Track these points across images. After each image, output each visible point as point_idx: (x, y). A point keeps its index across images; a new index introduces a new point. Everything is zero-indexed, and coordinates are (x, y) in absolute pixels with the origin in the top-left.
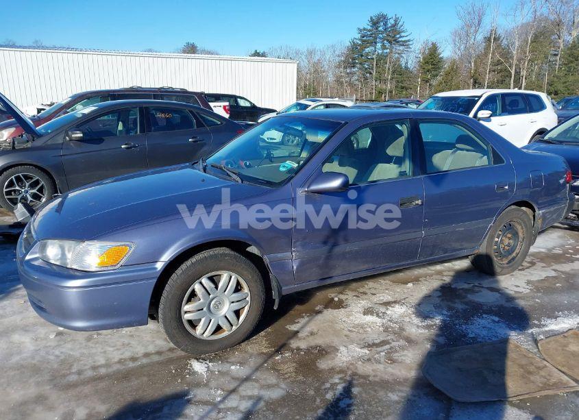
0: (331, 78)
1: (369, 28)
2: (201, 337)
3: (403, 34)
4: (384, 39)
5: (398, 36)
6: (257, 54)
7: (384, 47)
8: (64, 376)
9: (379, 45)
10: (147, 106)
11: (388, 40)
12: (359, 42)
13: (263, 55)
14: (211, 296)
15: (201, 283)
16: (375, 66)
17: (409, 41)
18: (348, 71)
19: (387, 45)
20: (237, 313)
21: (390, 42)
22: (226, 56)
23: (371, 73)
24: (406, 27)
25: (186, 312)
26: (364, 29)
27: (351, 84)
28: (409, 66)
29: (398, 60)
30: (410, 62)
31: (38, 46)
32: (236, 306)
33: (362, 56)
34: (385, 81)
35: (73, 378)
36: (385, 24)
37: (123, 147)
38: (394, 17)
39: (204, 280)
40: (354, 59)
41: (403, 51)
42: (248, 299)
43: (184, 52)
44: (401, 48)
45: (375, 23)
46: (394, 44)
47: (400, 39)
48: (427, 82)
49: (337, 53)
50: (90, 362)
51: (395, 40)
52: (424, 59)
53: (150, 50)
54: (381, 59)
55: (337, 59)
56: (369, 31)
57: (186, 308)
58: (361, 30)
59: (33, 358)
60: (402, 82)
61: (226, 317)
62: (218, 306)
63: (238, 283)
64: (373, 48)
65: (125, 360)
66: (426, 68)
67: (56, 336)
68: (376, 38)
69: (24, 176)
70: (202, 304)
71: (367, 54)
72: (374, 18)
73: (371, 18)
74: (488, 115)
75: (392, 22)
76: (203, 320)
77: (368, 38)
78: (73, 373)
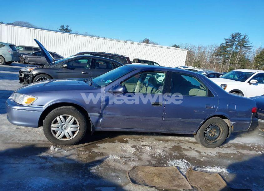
0: (208, 60)
1: (231, 39)
2: (57, 138)
3: (247, 43)
4: (237, 44)
5: (245, 44)
6: (175, 46)
7: (237, 48)
8: (8, 140)
9: (234, 47)
10: (96, 58)
11: (239, 45)
12: (225, 45)
13: (178, 47)
14: (63, 123)
15: (60, 117)
16: (231, 56)
17: (250, 46)
18: (217, 57)
19: (239, 47)
20: (73, 133)
21: (240, 46)
22: (161, 46)
23: (228, 60)
24: (249, 40)
25: (53, 127)
26: (228, 39)
27: (217, 64)
28: (249, 59)
29: (244, 55)
30: (250, 57)
31: (86, 35)
32: (73, 130)
33: (225, 51)
34: (235, 64)
35: (10, 141)
36: (239, 38)
37: (82, 73)
38: (244, 35)
39: (61, 117)
40: (221, 52)
41: (247, 51)
42: (79, 128)
43: (144, 42)
44: (246, 49)
45: (234, 37)
46: (242, 47)
47: (246, 45)
48: (257, 67)
49: (213, 49)
50: (19, 138)
51: (243, 46)
52: (257, 56)
53: (130, 40)
54: (235, 53)
55: (213, 52)
56: (230, 40)
57: (53, 125)
58: (226, 40)
59: (3, 133)
60: (244, 66)
61: (68, 133)
62: (66, 128)
63: (75, 121)
64: (231, 48)
65: (30, 140)
66: (257, 60)
67: (16, 129)
68: (233, 44)
69: (44, 78)
70: (59, 125)
71: (228, 51)
72: (234, 34)
73: (232, 34)
74: (256, 82)
75: (243, 37)
76: (59, 131)
77: (229, 43)
78: (11, 140)
